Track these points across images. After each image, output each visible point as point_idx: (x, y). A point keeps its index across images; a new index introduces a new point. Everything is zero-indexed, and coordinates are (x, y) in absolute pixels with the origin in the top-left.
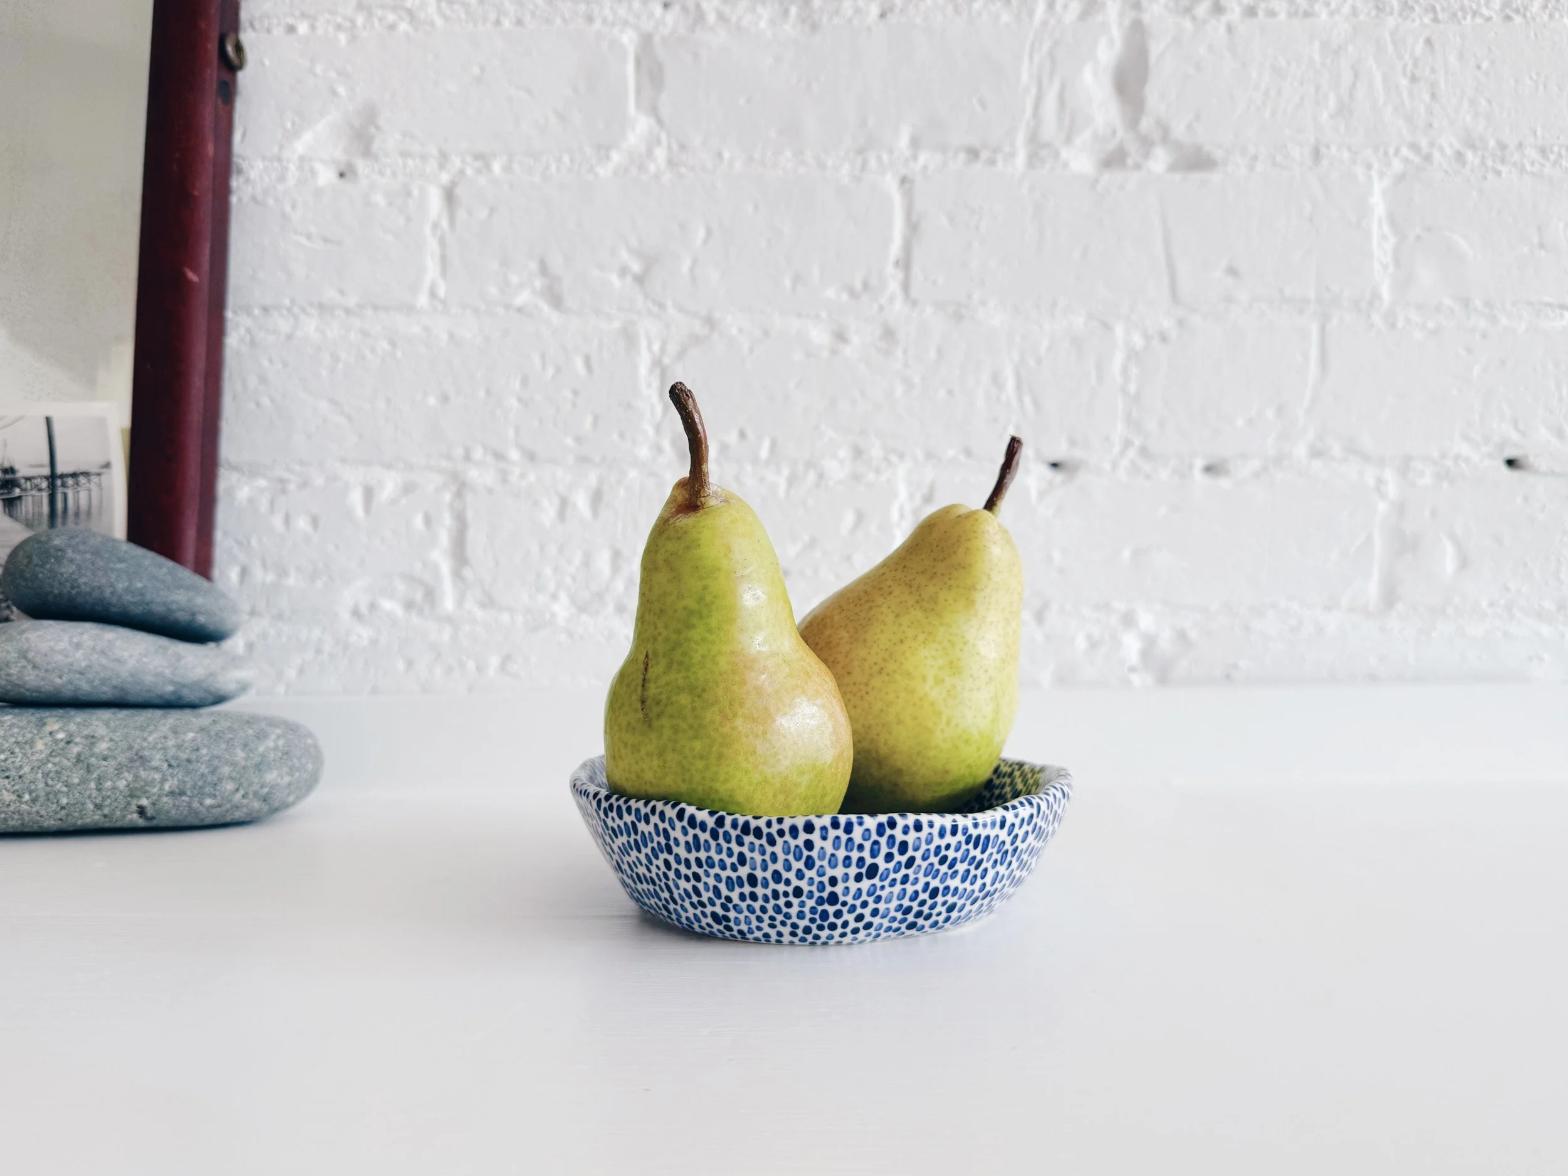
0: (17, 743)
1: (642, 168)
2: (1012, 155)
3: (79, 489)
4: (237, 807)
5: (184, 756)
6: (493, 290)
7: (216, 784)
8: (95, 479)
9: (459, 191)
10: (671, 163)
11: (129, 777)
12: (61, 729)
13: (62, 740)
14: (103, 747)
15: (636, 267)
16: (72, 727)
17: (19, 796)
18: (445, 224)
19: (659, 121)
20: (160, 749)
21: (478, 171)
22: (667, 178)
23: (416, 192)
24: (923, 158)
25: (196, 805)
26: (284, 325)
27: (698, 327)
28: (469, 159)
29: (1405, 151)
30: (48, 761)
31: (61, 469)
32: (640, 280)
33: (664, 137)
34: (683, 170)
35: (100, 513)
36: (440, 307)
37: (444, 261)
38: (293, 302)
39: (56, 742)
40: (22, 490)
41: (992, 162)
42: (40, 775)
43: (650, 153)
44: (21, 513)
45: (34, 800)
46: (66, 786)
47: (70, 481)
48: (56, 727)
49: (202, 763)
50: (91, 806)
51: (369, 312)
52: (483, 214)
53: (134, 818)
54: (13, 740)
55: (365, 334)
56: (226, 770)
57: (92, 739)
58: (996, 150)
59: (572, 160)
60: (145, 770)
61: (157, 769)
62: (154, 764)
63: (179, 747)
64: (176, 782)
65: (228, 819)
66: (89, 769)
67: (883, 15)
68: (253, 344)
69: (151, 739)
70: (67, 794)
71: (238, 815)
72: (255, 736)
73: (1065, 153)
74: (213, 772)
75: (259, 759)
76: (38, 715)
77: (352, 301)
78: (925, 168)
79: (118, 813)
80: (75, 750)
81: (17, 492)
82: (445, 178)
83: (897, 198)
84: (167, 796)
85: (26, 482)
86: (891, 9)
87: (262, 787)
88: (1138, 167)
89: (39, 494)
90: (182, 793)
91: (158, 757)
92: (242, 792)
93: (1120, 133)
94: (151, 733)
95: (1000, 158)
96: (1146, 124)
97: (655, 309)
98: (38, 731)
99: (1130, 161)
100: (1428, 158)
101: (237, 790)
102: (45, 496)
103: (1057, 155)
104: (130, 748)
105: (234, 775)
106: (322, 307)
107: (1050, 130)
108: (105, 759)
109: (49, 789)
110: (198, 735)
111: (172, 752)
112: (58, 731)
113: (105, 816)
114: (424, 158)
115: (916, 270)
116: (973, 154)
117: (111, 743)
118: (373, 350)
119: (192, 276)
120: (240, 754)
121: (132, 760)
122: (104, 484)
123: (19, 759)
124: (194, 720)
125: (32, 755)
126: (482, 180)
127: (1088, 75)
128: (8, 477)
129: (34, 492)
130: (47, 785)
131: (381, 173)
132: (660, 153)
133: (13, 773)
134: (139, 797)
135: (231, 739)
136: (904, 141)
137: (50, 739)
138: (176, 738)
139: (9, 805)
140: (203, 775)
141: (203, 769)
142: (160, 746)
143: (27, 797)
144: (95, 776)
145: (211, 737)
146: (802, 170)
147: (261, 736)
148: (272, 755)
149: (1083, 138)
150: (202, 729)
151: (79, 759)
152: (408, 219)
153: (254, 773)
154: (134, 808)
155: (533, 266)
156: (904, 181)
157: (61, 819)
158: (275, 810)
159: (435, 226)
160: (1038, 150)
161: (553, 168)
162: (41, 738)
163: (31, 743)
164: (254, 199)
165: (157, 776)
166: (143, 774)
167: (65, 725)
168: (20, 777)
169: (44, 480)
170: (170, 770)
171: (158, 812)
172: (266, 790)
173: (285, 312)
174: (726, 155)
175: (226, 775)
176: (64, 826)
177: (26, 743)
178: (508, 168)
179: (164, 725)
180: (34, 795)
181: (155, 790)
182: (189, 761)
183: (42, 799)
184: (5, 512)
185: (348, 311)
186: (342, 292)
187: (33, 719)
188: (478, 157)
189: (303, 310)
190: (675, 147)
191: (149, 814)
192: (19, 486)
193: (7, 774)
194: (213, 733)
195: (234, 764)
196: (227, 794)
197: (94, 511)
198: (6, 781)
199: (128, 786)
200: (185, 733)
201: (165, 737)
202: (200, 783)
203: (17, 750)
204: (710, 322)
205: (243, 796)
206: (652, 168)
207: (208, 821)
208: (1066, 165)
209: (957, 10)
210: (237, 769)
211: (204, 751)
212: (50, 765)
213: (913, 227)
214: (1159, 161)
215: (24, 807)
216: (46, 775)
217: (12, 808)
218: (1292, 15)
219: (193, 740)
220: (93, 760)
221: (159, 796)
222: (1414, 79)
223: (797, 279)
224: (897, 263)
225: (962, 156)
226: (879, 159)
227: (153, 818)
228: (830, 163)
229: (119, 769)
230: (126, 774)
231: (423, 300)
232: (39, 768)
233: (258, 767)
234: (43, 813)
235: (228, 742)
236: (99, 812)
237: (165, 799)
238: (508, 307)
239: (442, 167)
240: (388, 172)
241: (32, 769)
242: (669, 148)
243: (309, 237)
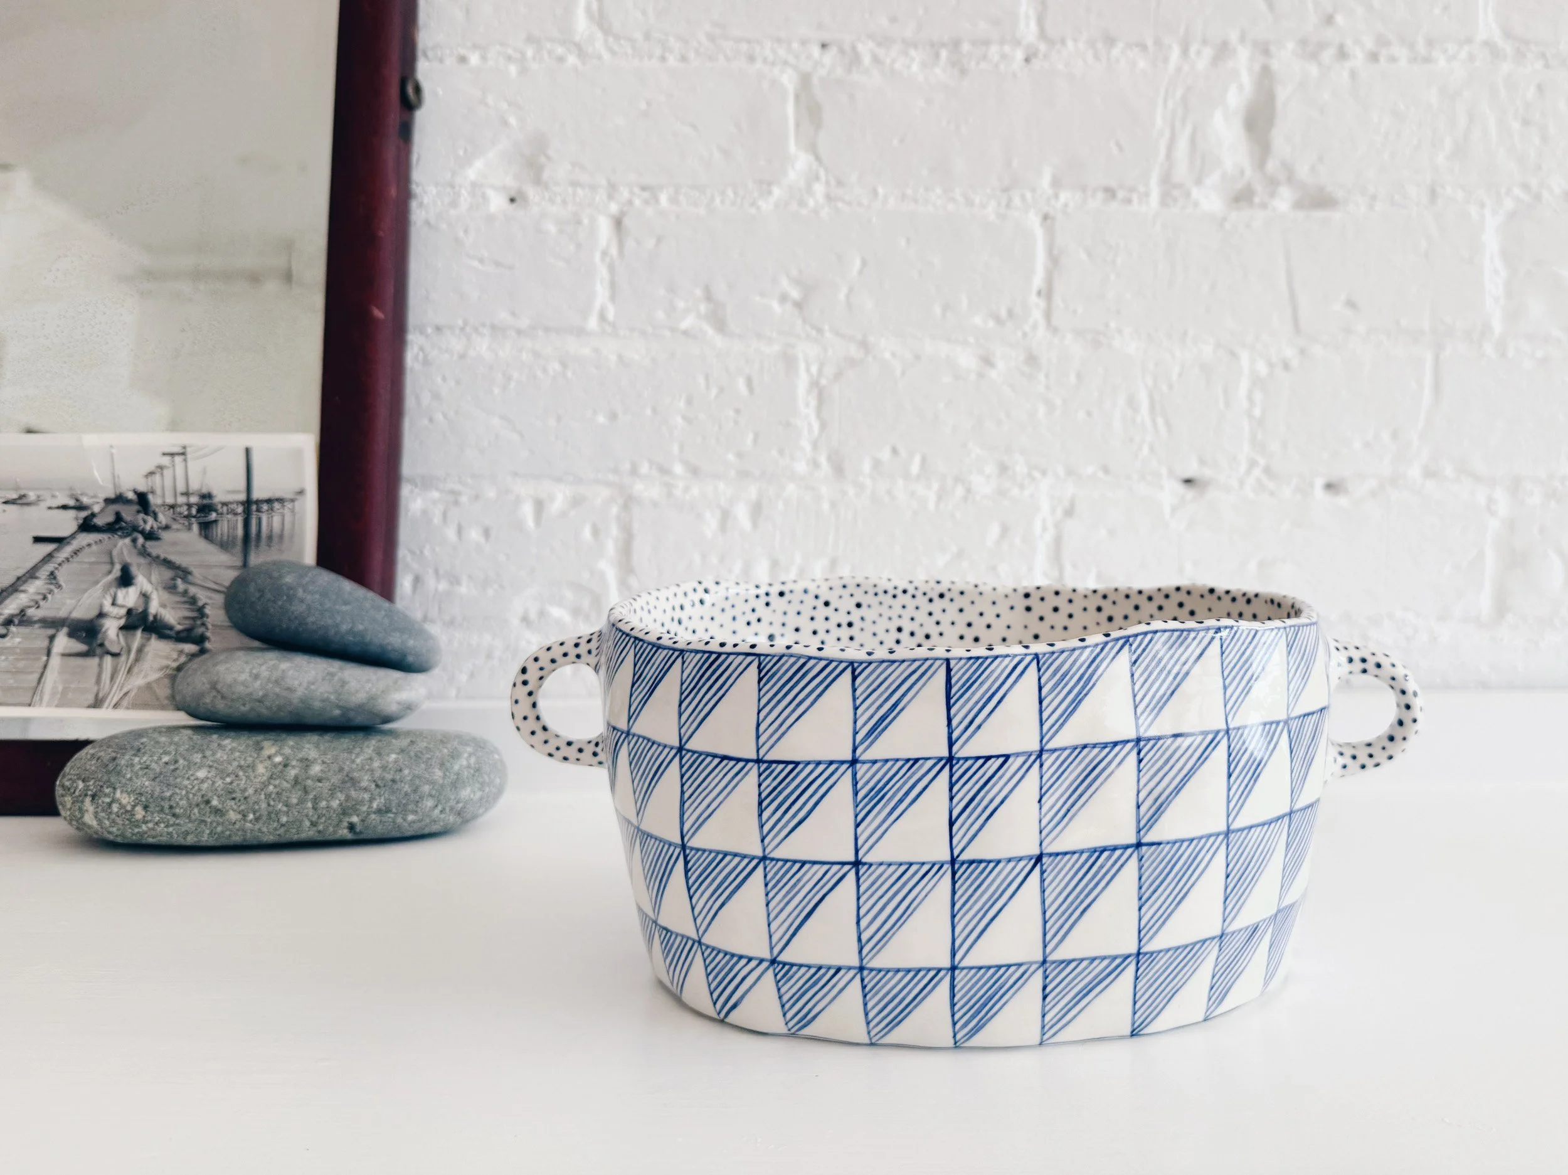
0: (240, 767)
1: (802, 203)
2: (1147, 195)
3: (274, 514)
4: (435, 821)
5: (389, 777)
6: (660, 315)
7: (418, 802)
8: (289, 505)
9: (627, 221)
10: (829, 198)
11: (341, 796)
12: (278, 753)
13: (280, 763)
14: (316, 769)
15: (795, 294)
16: (287, 751)
17: (244, 816)
18: (614, 251)
19: (818, 158)
20: (368, 770)
21: (646, 202)
22: (825, 213)
23: (586, 221)
24: (1064, 196)
25: (399, 820)
26: (457, 344)
27: (854, 351)
28: (636, 190)
29: (1517, 191)
30: (270, 783)
31: (257, 494)
32: (798, 305)
33: (822, 173)
34: (840, 205)
35: (292, 537)
36: (609, 329)
37: (613, 285)
38: (466, 322)
39: (275, 766)
40: (218, 514)
41: (1129, 201)
42: (263, 797)
43: (809, 189)
44: (217, 535)
45: (257, 819)
46: (287, 806)
47: (265, 507)
48: (273, 750)
49: (405, 784)
50: (307, 823)
51: (540, 333)
52: (650, 243)
53: (344, 833)
54: (235, 764)
55: (537, 355)
56: (426, 788)
57: (306, 763)
58: (1132, 190)
59: (736, 193)
60: (355, 790)
61: (365, 789)
62: (364, 784)
63: (384, 768)
64: (382, 800)
65: (427, 831)
66: (306, 791)
67: (1027, 60)
68: (426, 362)
69: (358, 761)
70: (287, 814)
71: (435, 828)
72: (449, 755)
73: (1195, 193)
74: (415, 791)
75: (455, 777)
76: (254, 738)
77: (524, 323)
78: (1066, 205)
79: (331, 829)
80: (292, 772)
81: (213, 516)
82: (614, 208)
83: (1039, 233)
84: (375, 813)
85: (222, 507)
86: (1035, 55)
87: (458, 802)
88: (1264, 206)
89: (235, 519)
90: (388, 811)
91: (366, 778)
92: (440, 808)
93: (1248, 172)
94: (358, 755)
95: (1135, 198)
96: (1271, 166)
97: (814, 333)
98: (258, 754)
99: (1257, 200)
100: (1538, 197)
101: (436, 806)
102: (240, 520)
103: (1188, 194)
104: (341, 770)
105: (434, 792)
106: (493, 327)
107: (1182, 171)
108: (320, 781)
109: (271, 809)
110: (400, 757)
111: (377, 774)
112: (275, 755)
113: (319, 832)
114: (593, 188)
115: (1058, 300)
116: (1110, 193)
117: (325, 765)
118: (545, 370)
119: (378, 313)
120: (438, 774)
121: (344, 782)
122: (297, 509)
123: (243, 782)
124: (394, 741)
125: (255, 777)
126: (649, 211)
127: (1218, 118)
128: (206, 502)
129: (229, 516)
130: (269, 805)
131: (552, 201)
132: (819, 189)
133: (238, 795)
134: (350, 815)
135: (429, 759)
136: (1046, 181)
137: (269, 762)
138: (381, 760)
139: (235, 823)
140: (406, 794)
141: (407, 788)
142: (367, 767)
143: (251, 816)
144: (311, 796)
145: (411, 758)
146: (951, 207)
147: (455, 755)
148: (466, 773)
149: (1213, 179)
150: (402, 751)
151: (296, 781)
152: (579, 246)
153: (451, 790)
154: (345, 824)
155: (699, 292)
156: (1046, 217)
157: (279, 835)
158: (466, 822)
159: (605, 254)
160: (1170, 189)
161: (718, 200)
162: (261, 762)
163: (253, 767)
164: (427, 223)
165: (366, 796)
166: (353, 793)
167: (281, 748)
168: (245, 798)
169: (240, 505)
170: (378, 790)
171: (367, 828)
172: (460, 805)
173: (457, 331)
174: (881, 191)
175: (427, 793)
176: (283, 840)
177: (248, 766)
178: (674, 200)
179: (368, 747)
180: (258, 814)
181: (365, 808)
182: (393, 781)
183: (264, 818)
184: (200, 534)
185: (519, 332)
186: (513, 314)
187: (251, 742)
188: (644, 188)
189: (476, 330)
190: (833, 182)
191: (358, 830)
192: (216, 511)
193: (234, 796)
194: (412, 754)
195: (433, 783)
196: (427, 810)
197: (286, 533)
198: (232, 803)
199: (341, 804)
200: (388, 755)
201: (371, 759)
202: (404, 802)
203: (241, 773)
204: (864, 345)
205: (441, 811)
206: (811, 203)
207: (408, 834)
208: (1196, 204)
209: (1097, 57)
210: (436, 787)
211: (406, 772)
212: (271, 787)
213: (1054, 260)
214: (1284, 201)
215: (249, 825)
216: (268, 796)
217: (237, 826)
218: (1413, 60)
219: (396, 761)
220: (309, 782)
221: (368, 814)
222: (1526, 122)
223: (946, 308)
224: (1039, 293)
225: (1100, 195)
226: (1023, 198)
227: (361, 833)
228: (977, 200)
229: (333, 791)
230: (339, 795)
231: (593, 323)
232: (262, 790)
233: (455, 785)
234: (265, 829)
235: (426, 762)
236: (315, 829)
237: (373, 816)
238: (673, 330)
239: (610, 197)
240: (559, 200)
241: (256, 791)
242: (827, 183)
243: (481, 261)
